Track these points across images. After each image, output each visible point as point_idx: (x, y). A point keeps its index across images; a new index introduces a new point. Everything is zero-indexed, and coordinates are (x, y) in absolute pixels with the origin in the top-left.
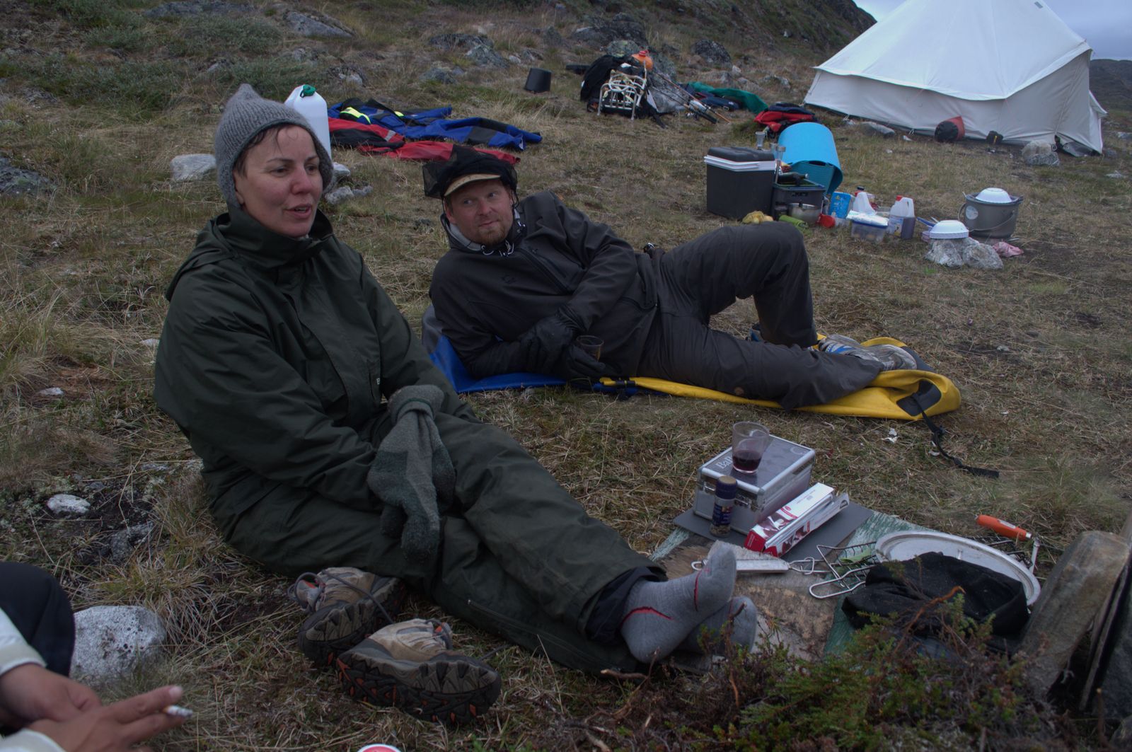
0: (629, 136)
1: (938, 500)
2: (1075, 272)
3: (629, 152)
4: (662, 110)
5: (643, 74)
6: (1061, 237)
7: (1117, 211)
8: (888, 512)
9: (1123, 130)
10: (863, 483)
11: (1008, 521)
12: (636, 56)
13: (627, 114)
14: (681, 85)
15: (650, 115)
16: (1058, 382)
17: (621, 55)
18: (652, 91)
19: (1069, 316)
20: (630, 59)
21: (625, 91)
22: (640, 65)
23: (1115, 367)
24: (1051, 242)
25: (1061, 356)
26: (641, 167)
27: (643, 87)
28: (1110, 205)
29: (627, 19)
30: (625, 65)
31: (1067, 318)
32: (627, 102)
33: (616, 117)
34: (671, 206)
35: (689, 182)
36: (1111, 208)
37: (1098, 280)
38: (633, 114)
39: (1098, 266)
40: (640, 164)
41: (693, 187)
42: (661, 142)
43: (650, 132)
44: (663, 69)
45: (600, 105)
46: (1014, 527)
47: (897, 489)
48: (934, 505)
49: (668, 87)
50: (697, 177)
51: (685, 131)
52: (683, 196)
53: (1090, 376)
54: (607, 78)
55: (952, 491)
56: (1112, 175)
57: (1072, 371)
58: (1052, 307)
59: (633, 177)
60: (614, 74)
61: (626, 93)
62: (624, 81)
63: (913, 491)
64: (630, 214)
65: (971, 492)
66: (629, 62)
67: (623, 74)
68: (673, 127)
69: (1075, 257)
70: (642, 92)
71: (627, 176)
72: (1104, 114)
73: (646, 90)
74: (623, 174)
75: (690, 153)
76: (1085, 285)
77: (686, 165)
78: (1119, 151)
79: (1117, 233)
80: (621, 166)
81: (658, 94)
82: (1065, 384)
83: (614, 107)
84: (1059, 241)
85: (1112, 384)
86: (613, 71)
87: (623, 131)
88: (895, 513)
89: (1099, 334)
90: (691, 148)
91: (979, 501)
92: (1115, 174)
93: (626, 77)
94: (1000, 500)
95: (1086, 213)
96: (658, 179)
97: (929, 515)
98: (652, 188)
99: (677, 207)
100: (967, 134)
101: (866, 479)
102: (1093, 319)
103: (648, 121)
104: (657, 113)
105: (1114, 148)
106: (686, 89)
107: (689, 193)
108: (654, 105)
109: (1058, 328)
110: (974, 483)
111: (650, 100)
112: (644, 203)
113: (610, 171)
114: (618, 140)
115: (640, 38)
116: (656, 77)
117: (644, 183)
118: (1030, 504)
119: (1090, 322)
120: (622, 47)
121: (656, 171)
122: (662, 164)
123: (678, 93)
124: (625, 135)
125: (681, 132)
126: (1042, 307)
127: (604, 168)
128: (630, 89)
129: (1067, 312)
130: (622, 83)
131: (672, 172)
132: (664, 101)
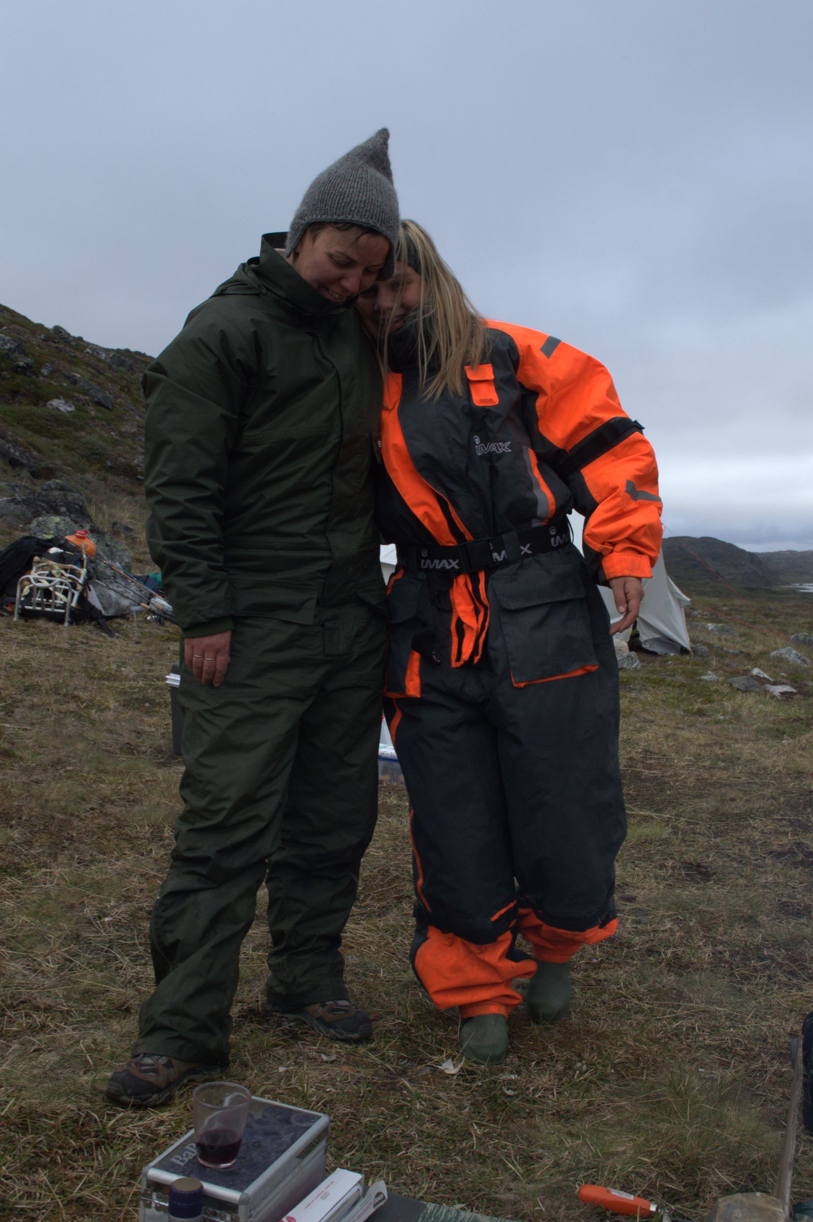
0: (61, 649)
1: (518, 1170)
2: (674, 808)
3: (59, 672)
4: (111, 612)
5: (80, 562)
6: (652, 761)
7: (718, 722)
8: (450, 1201)
9: (712, 621)
10: (409, 1157)
11: (623, 1189)
12: (71, 538)
13: (58, 619)
14: (138, 578)
15: (92, 619)
16: (668, 965)
17: (49, 537)
18: (95, 585)
19: (673, 868)
20: (62, 542)
21: (54, 586)
22: (76, 549)
23: (739, 932)
24: (639, 768)
25: (669, 925)
26: (76, 693)
27: (81, 581)
28: (709, 716)
29: (62, 488)
30: (54, 550)
31: (671, 871)
32: (58, 602)
33: (41, 623)
34: (121, 749)
35: (148, 712)
36: (709, 719)
37: (704, 816)
38: (67, 618)
39: (700, 796)
40: (75, 689)
41: (155, 719)
42: (108, 657)
43: (91, 643)
44: (112, 556)
45: (18, 606)
46: (631, 1197)
47: (459, 1159)
48: (516, 1178)
49: (119, 580)
50: (159, 704)
51: (144, 641)
52: (139, 733)
53: (709, 949)
54: (28, 568)
55: (541, 1151)
56: (705, 677)
57: (686, 946)
58: (649, 858)
59: (64, 707)
60: (38, 562)
61: (56, 589)
62: (54, 572)
63: (483, 1159)
64: (57, 763)
65: (567, 1149)
66: (60, 546)
67: (51, 563)
68: (127, 636)
69: (672, 787)
70: (79, 587)
71: (55, 707)
72: (687, 601)
73: (86, 585)
74: (49, 704)
75: (150, 671)
76: (689, 823)
77: (145, 689)
78: (710, 646)
79: (720, 752)
80: (47, 692)
81: (106, 590)
82: (678, 965)
83: (39, 608)
84: (650, 767)
85: (738, 958)
86: (36, 558)
87: (52, 643)
88: (460, 1201)
89: (714, 891)
90: (151, 664)
91: (580, 1161)
92: (709, 676)
93: (57, 567)
94: (609, 1155)
95: (679, 728)
96: (102, 711)
97: (510, 1196)
98: (93, 723)
99: (130, 749)
101: (413, 1150)
102: (703, 870)
103: (90, 627)
104: (103, 617)
105: (705, 644)
106: (145, 583)
107: (147, 729)
108: (98, 606)
109: (661, 887)
110: (570, 1134)
111: (93, 598)
112: (81, 746)
113: (29, 700)
114: (43, 655)
115: (79, 513)
116: (101, 567)
117: (81, 716)
118: (650, 1157)
119: (700, 873)
120: (52, 525)
121: (98, 698)
122: (109, 688)
123: (133, 588)
124: (55, 649)
125: (137, 643)
126: (639, 859)
127: (19, 697)
128: (61, 583)
129: (670, 863)
130: (51, 575)
131: (122, 699)
132: (114, 600)
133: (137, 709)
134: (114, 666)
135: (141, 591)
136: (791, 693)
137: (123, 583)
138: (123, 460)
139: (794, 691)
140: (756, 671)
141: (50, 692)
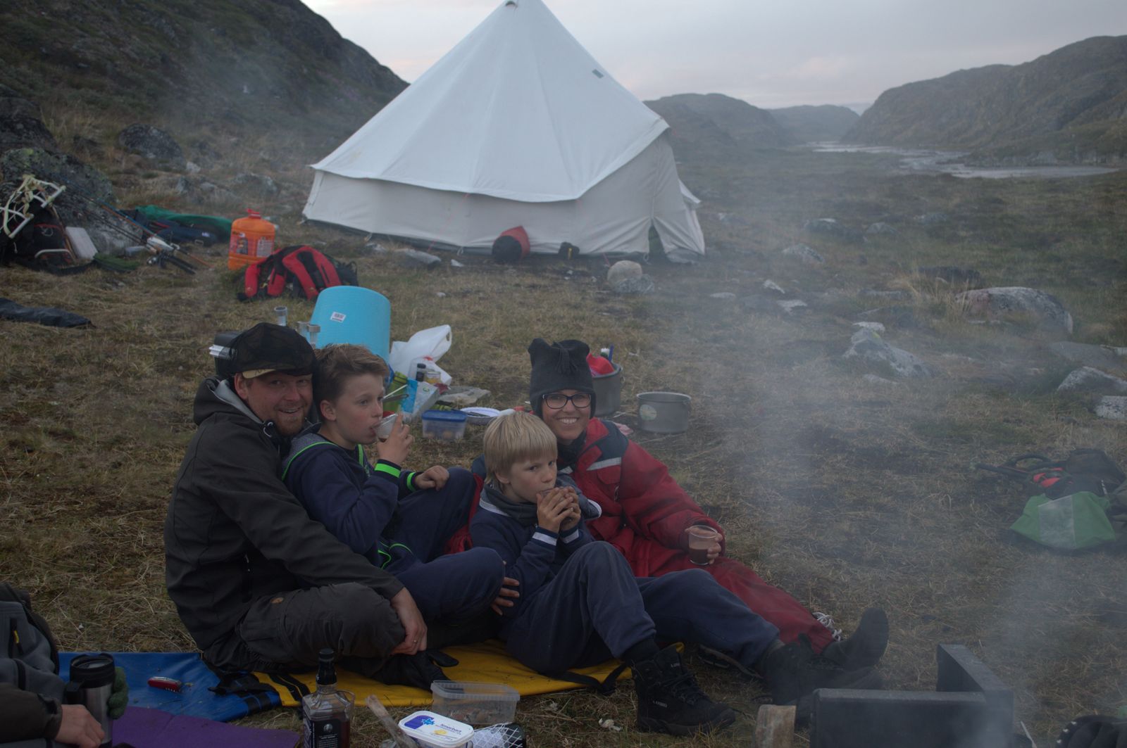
14: (128, 214)
72: (698, 204)
100: (533, 249)
106: (137, 221)
123: (125, 226)
132: (108, 242)
133: (172, 373)
134: (134, 326)
135: (134, 229)
136: (803, 307)
137: (115, 223)
138: (60, 46)
139: (805, 305)
140: (768, 283)
141: (84, 362)
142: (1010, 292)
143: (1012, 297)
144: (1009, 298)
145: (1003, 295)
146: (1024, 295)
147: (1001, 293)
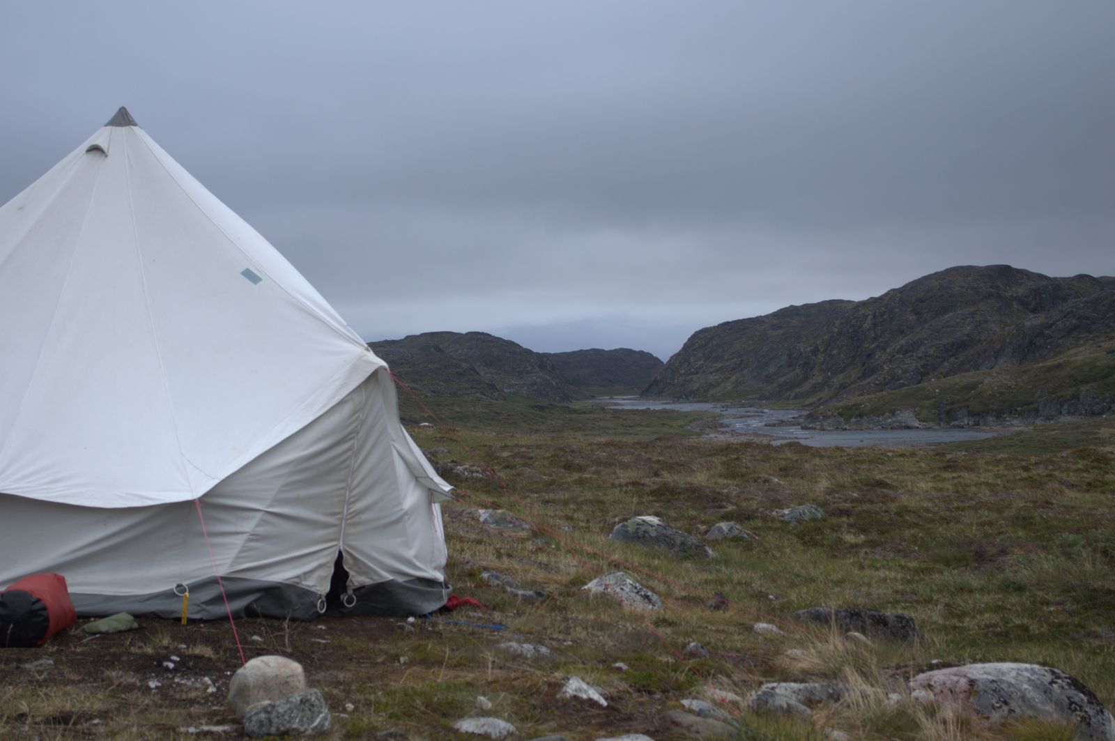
142: (1003, 674)
143: (1010, 685)
144: (1004, 686)
145: (993, 681)
146: (1030, 680)
147: (990, 677)
